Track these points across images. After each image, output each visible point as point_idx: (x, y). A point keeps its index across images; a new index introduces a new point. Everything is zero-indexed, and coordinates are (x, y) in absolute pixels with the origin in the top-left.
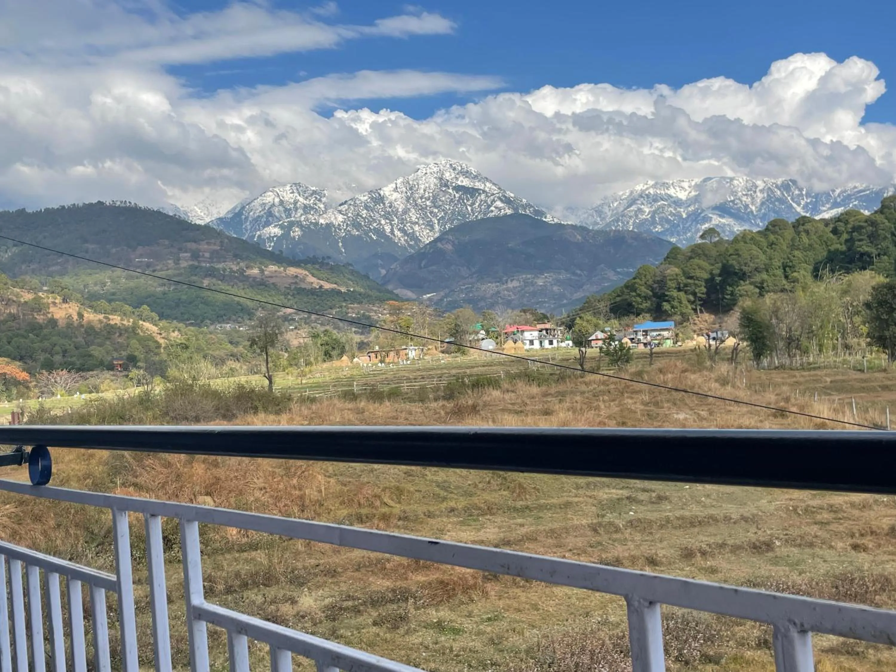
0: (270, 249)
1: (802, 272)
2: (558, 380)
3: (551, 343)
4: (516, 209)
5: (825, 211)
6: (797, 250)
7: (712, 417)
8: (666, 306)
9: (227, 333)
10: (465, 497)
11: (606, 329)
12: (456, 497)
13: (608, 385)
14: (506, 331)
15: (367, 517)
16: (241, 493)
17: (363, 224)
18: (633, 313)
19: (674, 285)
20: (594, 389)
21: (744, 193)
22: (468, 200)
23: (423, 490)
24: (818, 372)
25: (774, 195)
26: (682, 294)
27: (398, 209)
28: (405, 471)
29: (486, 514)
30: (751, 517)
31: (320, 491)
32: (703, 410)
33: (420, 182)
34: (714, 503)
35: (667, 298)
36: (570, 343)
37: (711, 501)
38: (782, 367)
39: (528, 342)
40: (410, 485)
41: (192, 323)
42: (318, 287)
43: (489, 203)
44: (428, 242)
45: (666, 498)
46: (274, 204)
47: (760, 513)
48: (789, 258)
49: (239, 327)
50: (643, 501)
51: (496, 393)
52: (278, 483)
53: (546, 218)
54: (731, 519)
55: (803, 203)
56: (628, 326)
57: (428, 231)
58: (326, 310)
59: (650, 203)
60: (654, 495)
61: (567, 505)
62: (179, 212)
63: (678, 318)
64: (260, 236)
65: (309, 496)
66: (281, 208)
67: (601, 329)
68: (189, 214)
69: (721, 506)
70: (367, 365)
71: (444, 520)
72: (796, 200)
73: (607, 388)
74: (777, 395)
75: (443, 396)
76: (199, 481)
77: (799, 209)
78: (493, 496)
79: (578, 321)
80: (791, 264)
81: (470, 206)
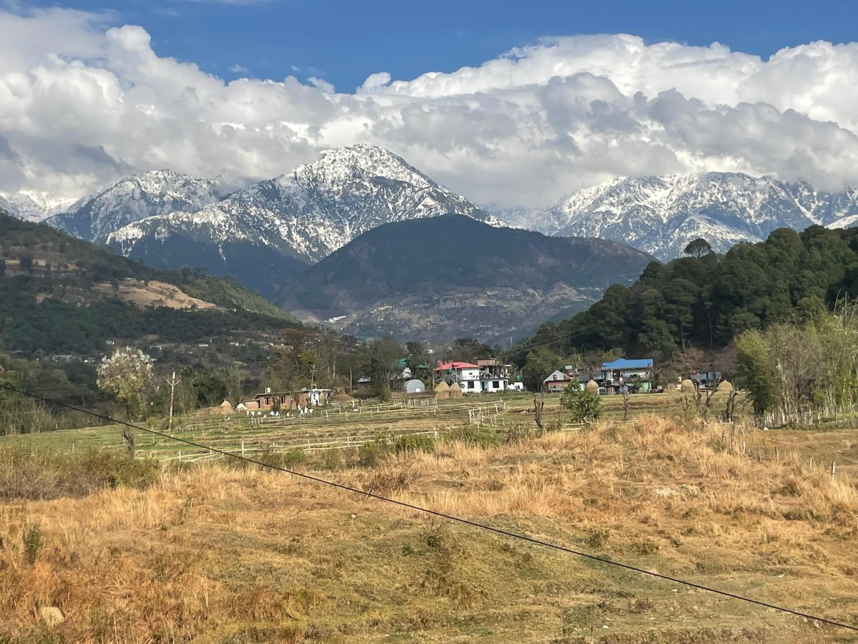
0: (127, 256)
1: (814, 297)
2: (508, 440)
3: (496, 385)
4: (451, 208)
5: (841, 218)
6: (807, 268)
7: (703, 494)
8: (642, 338)
9: (67, 367)
10: (392, 605)
11: (567, 367)
12: (380, 605)
13: (572, 449)
14: (438, 369)
15: (264, 634)
16: (99, 603)
17: (251, 224)
18: (600, 346)
19: (652, 312)
20: (555, 454)
21: (740, 193)
22: (389, 196)
23: (338, 596)
24: (836, 433)
25: (778, 197)
26: (662, 323)
27: (297, 206)
28: (314, 570)
29: (419, 628)
30: (756, 632)
31: (203, 600)
32: (692, 485)
33: (327, 172)
34: (710, 613)
35: (644, 327)
36: (521, 384)
37: (706, 610)
38: (791, 425)
39: (466, 384)
40: (320, 590)
41: (19, 354)
42: (189, 307)
43: (417, 200)
44: (336, 249)
45: (649, 606)
46: (133, 197)
47: (767, 627)
48: (797, 279)
49: (84, 359)
50: (619, 610)
51: (428, 459)
52: (148, 588)
53: (489, 220)
54: (731, 634)
55: (813, 206)
56: (594, 363)
57: (337, 235)
58: (200, 337)
59: (622, 204)
60: (633, 601)
61: (524, 615)
62: (5, 205)
63: (657, 353)
64: (113, 239)
65: (189, 605)
66: (143, 203)
67: (561, 367)
68: (19, 209)
69: (718, 617)
70: (256, 412)
71: (366, 637)
72: (804, 203)
73: (571, 452)
74: (784, 464)
75: (359, 462)
76: (42, 588)
77: (809, 215)
78: (428, 603)
79: (530, 355)
80: (799, 286)
81: (392, 203)
